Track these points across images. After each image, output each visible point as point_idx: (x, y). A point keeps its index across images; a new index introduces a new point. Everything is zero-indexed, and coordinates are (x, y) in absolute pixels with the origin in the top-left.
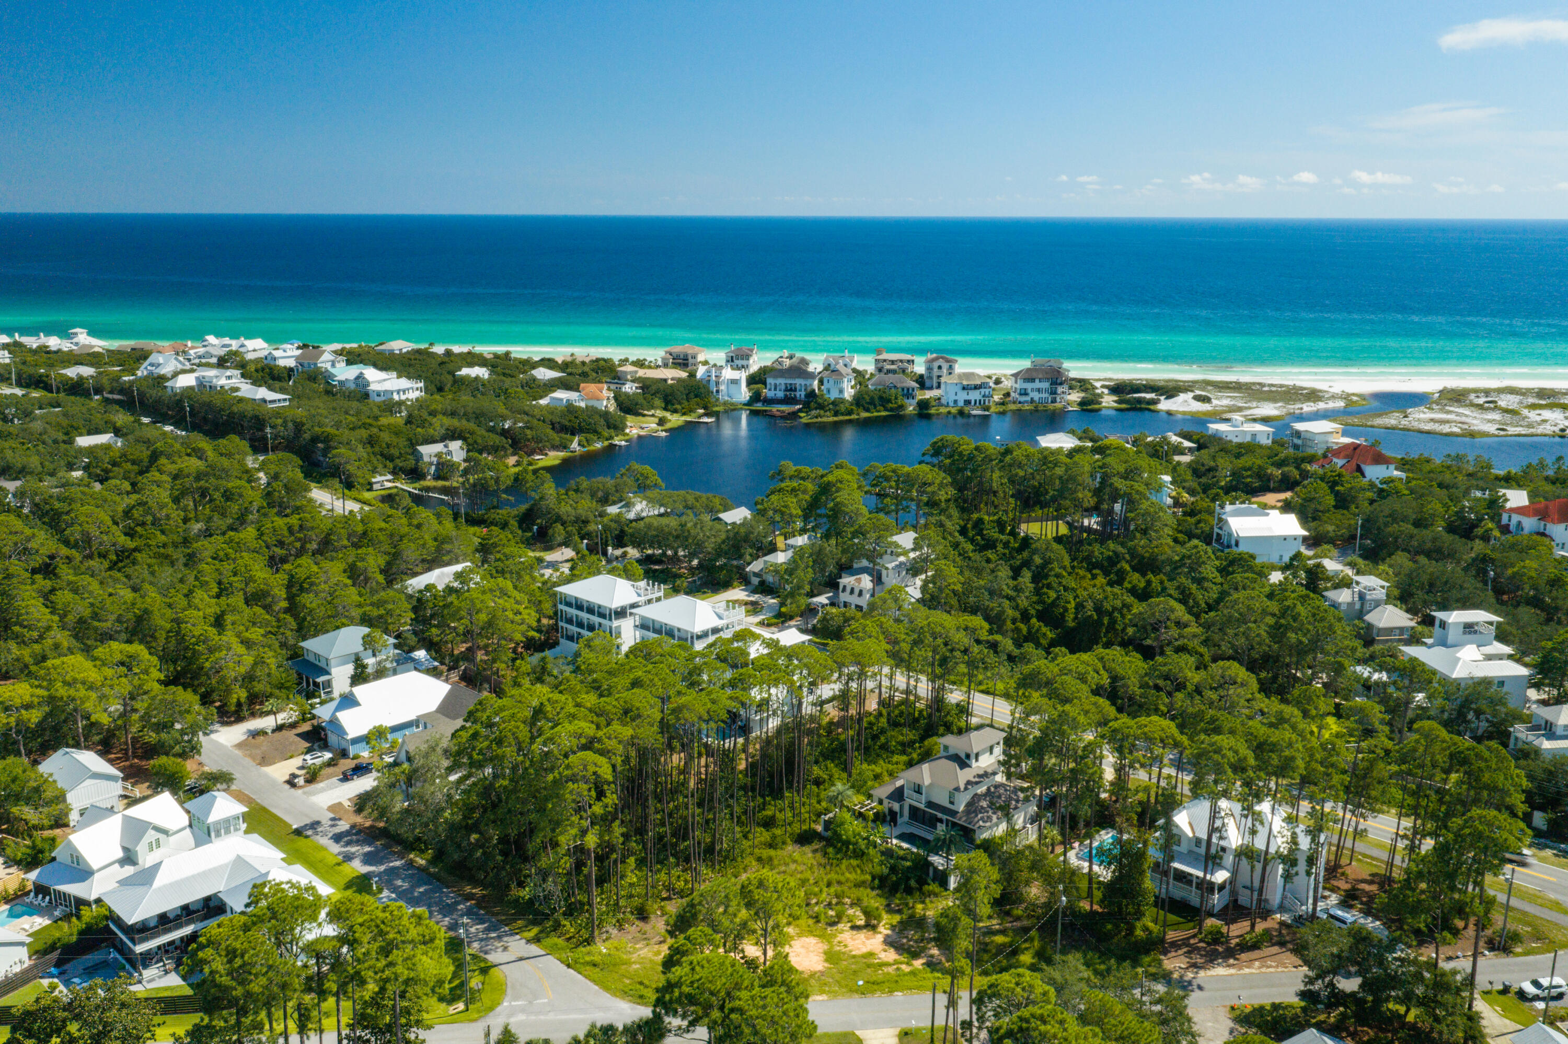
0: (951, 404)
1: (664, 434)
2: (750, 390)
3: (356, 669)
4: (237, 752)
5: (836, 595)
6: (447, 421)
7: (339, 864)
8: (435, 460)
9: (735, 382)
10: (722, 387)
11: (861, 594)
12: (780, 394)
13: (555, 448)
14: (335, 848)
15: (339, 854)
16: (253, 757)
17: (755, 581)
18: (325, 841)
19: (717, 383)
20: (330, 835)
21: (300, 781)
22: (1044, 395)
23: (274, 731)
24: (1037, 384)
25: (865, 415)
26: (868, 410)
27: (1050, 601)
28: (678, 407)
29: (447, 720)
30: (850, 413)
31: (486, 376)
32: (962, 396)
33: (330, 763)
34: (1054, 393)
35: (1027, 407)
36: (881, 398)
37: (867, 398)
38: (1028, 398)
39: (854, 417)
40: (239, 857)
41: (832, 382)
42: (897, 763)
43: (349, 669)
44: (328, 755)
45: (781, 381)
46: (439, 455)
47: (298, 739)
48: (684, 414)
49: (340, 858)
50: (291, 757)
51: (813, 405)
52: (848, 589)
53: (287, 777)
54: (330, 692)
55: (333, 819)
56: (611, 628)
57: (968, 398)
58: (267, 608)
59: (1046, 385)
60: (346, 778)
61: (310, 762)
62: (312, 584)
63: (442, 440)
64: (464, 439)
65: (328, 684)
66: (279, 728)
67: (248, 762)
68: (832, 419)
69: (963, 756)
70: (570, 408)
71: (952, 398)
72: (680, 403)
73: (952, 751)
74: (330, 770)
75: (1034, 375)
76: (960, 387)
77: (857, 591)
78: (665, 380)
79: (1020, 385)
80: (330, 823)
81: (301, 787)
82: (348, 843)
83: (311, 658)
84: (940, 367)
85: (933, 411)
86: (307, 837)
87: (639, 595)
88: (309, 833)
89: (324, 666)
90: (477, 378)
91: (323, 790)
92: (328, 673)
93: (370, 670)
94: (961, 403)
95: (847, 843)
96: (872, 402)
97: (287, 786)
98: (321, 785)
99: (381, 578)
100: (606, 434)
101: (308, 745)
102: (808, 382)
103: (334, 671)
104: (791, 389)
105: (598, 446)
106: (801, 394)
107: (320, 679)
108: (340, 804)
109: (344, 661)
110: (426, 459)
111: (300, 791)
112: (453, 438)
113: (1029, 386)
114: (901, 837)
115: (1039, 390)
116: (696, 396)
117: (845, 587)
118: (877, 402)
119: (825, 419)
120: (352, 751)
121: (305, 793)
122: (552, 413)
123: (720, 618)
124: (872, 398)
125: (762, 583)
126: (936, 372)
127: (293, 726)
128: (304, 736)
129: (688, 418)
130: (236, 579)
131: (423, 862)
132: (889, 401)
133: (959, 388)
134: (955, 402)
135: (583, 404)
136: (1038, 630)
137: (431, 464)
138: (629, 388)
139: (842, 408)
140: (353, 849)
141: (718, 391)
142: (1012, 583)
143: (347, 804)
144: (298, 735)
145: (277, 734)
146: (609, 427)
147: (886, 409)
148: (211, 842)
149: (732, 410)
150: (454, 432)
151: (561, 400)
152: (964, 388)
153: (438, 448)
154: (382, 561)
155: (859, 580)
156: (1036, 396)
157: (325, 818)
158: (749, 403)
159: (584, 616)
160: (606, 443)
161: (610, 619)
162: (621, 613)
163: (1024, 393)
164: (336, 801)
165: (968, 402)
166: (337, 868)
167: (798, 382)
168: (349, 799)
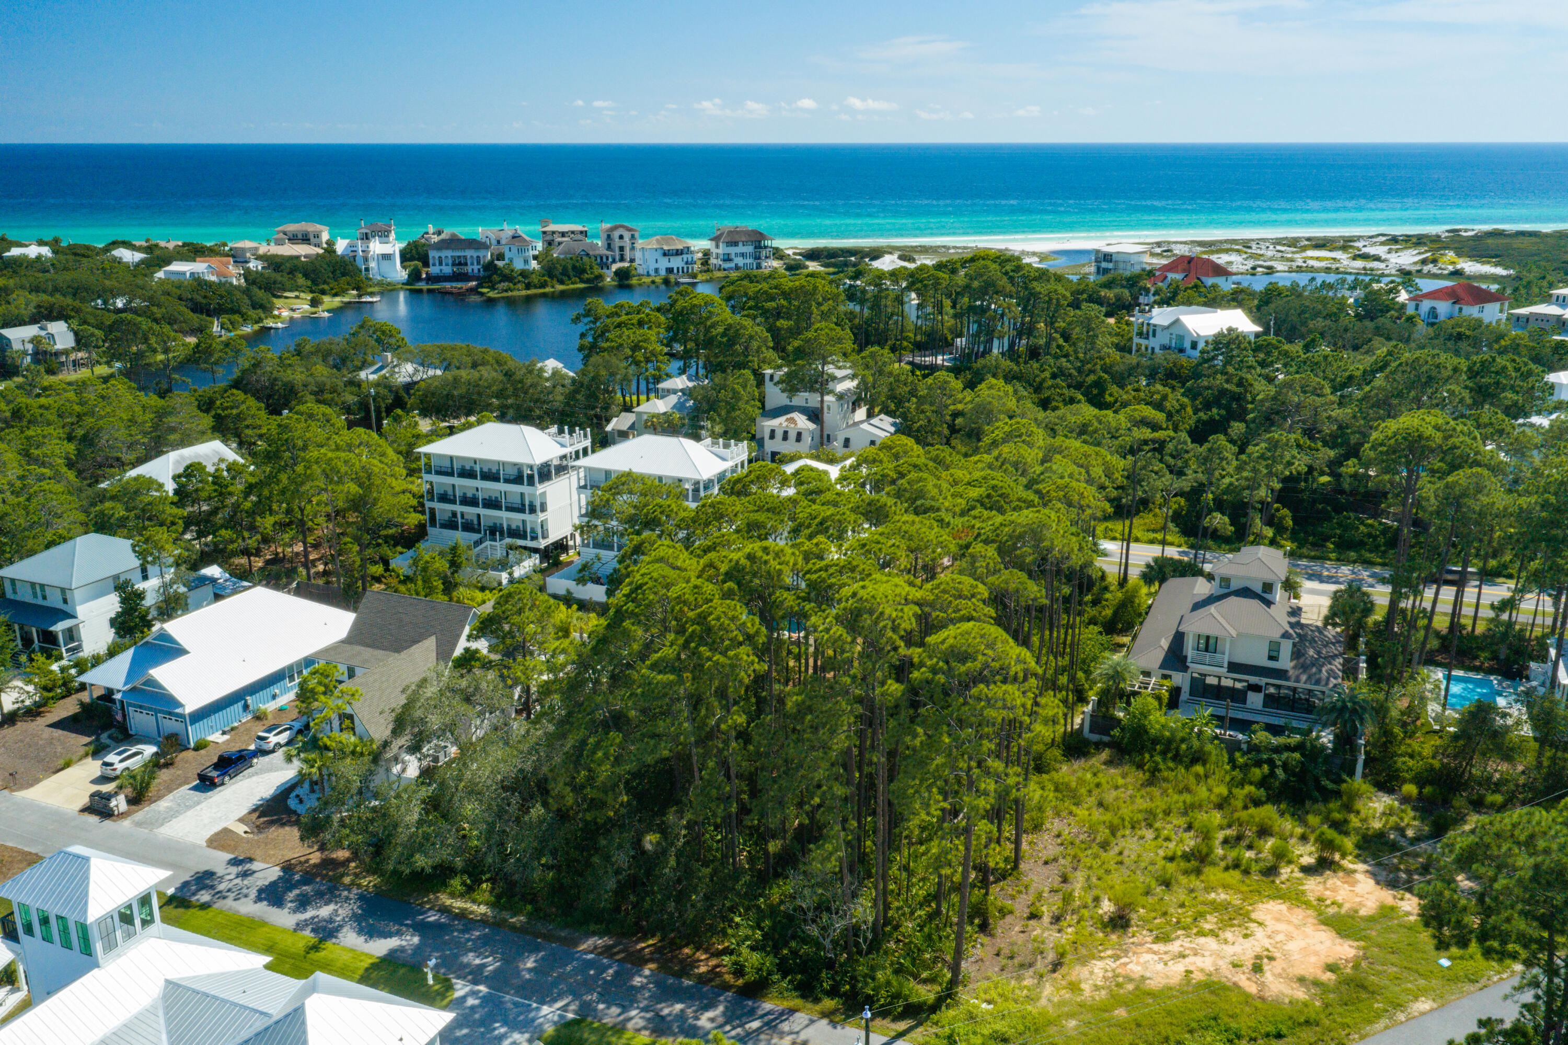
0: (652, 273)
1: (326, 314)
2: (404, 267)
3: (123, 601)
6: (34, 298)
7: (315, 948)
8: (30, 347)
9: (387, 257)
10: (373, 265)
11: (799, 437)
12: (447, 270)
13: (192, 332)
14: (285, 918)
15: (299, 927)
18: (250, 908)
19: (366, 260)
20: (253, 893)
21: (119, 803)
22: (749, 261)
24: (741, 249)
25: (561, 287)
26: (562, 282)
28: (326, 287)
29: (379, 653)
30: (543, 285)
31: (50, 255)
32: (664, 264)
33: (157, 764)
34: (758, 258)
35: (734, 275)
36: (574, 267)
37: (560, 269)
38: (732, 265)
39: (548, 290)
40: (172, 986)
41: (514, 249)
43: (111, 604)
44: (149, 750)
45: (448, 253)
46: (35, 340)
47: (58, 733)
48: (336, 295)
49: (308, 935)
50: (67, 765)
51: (496, 278)
52: (779, 434)
53: (85, 800)
54: (78, 648)
55: (235, 862)
56: (528, 497)
57: (670, 265)
59: (749, 249)
60: (206, 783)
61: (120, 767)
63: (33, 320)
64: (66, 318)
65: (71, 635)
66: (8, 719)
68: (524, 293)
69: (1258, 588)
70: (198, 282)
71: (653, 266)
72: (325, 282)
73: (1235, 585)
74: (164, 775)
75: (737, 238)
76: (660, 252)
77: (792, 435)
78: (298, 257)
79: (722, 249)
80: (234, 870)
81: (122, 815)
82: (303, 903)
83: (25, 595)
84: (621, 237)
85: (634, 281)
86: (205, 906)
87: (562, 445)
88: (204, 897)
89: (60, 605)
90: (39, 257)
91: (172, 814)
92: (73, 617)
93: (150, 601)
94: (663, 273)
96: (565, 272)
97: (93, 819)
98: (163, 804)
100: (252, 313)
101: (87, 740)
102: (481, 253)
103: (82, 610)
104: (460, 263)
105: (248, 329)
106: (473, 268)
107: (59, 627)
108: (226, 831)
109: (97, 590)
110: (17, 346)
111: (126, 823)
112: (51, 318)
113: (732, 250)
115: (743, 255)
116: (344, 275)
117: (772, 433)
118: (571, 273)
119: (515, 293)
120: (194, 734)
121: (139, 824)
122: (179, 287)
123: (723, 459)
124: (565, 269)
126: (617, 243)
127: (33, 712)
128: (68, 724)
129: (346, 299)
131: (483, 909)
132: (584, 271)
133: (658, 255)
134: (657, 270)
135: (213, 278)
137: (25, 353)
138: (255, 265)
139: (535, 279)
140: (324, 912)
141: (367, 269)
143: (241, 829)
144: (54, 726)
146: (254, 308)
147: (582, 281)
148: (97, 965)
149: (388, 290)
150: (51, 308)
151: (184, 273)
152: (665, 254)
153: (31, 331)
155: (791, 422)
156: (740, 261)
157: (218, 861)
158: (407, 283)
159: (480, 486)
160: (256, 327)
161: (524, 484)
162: (545, 473)
163: (727, 259)
164: (217, 829)
165: (669, 270)
166: (314, 956)
167: (470, 253)
168: (241, 820)
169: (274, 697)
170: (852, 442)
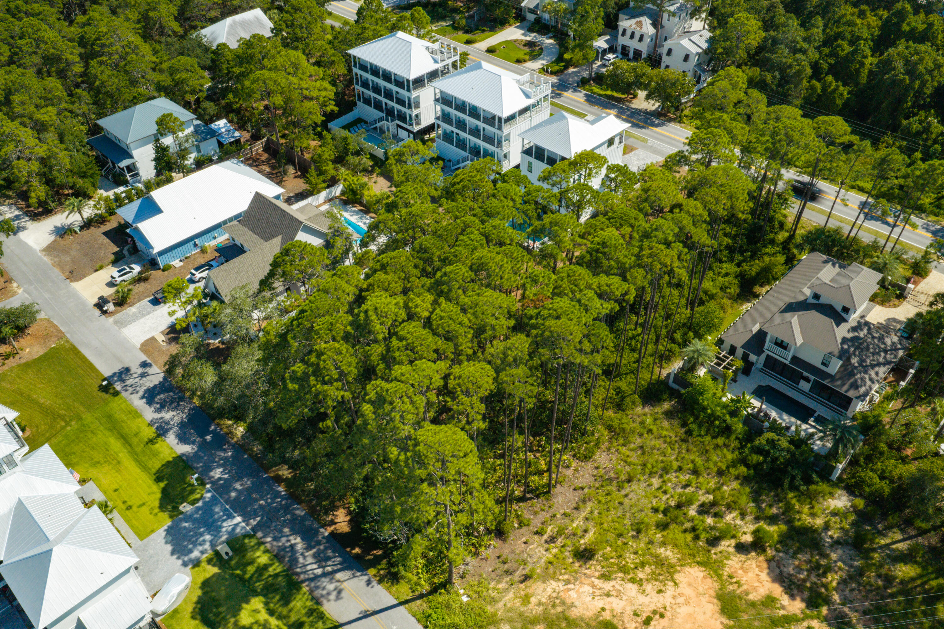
4: (46, 259)
5: (615, 37)
7: (152, 441)
11: (641, 38)
14: (149, 414)
15: (153, 424)
16: (61, 266)
17: (531, 17)
18: (138, 403)
20: (142, 391)
21: (110, 305)
23: (82, 228)
27: (842, 54)
29: (254, 237)
33: (141, 279)
42: (727, 275)
44: (136, 269)
47: (107, 241)
49: (154, 430)
50: (101, 268)
52: (629, 33)
53: (95, 300)
54: (136, 175)
55: (145, 365)
56: (409, 99)
58: (62, 75)
60: (155, 301)
61: (118, 280)
62: (103, 46)
65: (131, 168)
66: (87, 224)
67: (57, 274)
69: (839, 308)
73: (822, 301)
74: (140, 287)
77: (637, 36)
80: (141, 371)
81: (112, 313)
82: (162, 407)
83: (111, 139)
86: (117, 393)
87: (436, 61)
88: (118, 387)
89: (125, 148)
91: (135, 318)
92: (131, 157)
95: (712, 417)
97: (97, 312)
98: (133, 310)
99: (176, 26)
101: (117, 249)
103: (135, 153)
107: (124, 164)
108: (153, 339)
109: (143, 142)
111: (111, 320)
114: (760, 393)
117: (624, 31)
120: (161, 262)
121: (116, 322)
123: (527, 96)
125: (538, 21)
127: (99, 222)
128: (111, 237)
130: (23, 42)
136: (834, 90)
140: (167, 415)
142: (803, 33)
143: (161, 338)
144: (106, 234)
145: (85, 233)
154: (174, 10)
155: (640, 24)
157: (136, 362)
159: (382, 83)
161: (409, 90)
162: (419, 84)
164: (149, 336)
166: (150, 448)
168: (162, 332)
169: (215, 238)
170: (673, 52)
